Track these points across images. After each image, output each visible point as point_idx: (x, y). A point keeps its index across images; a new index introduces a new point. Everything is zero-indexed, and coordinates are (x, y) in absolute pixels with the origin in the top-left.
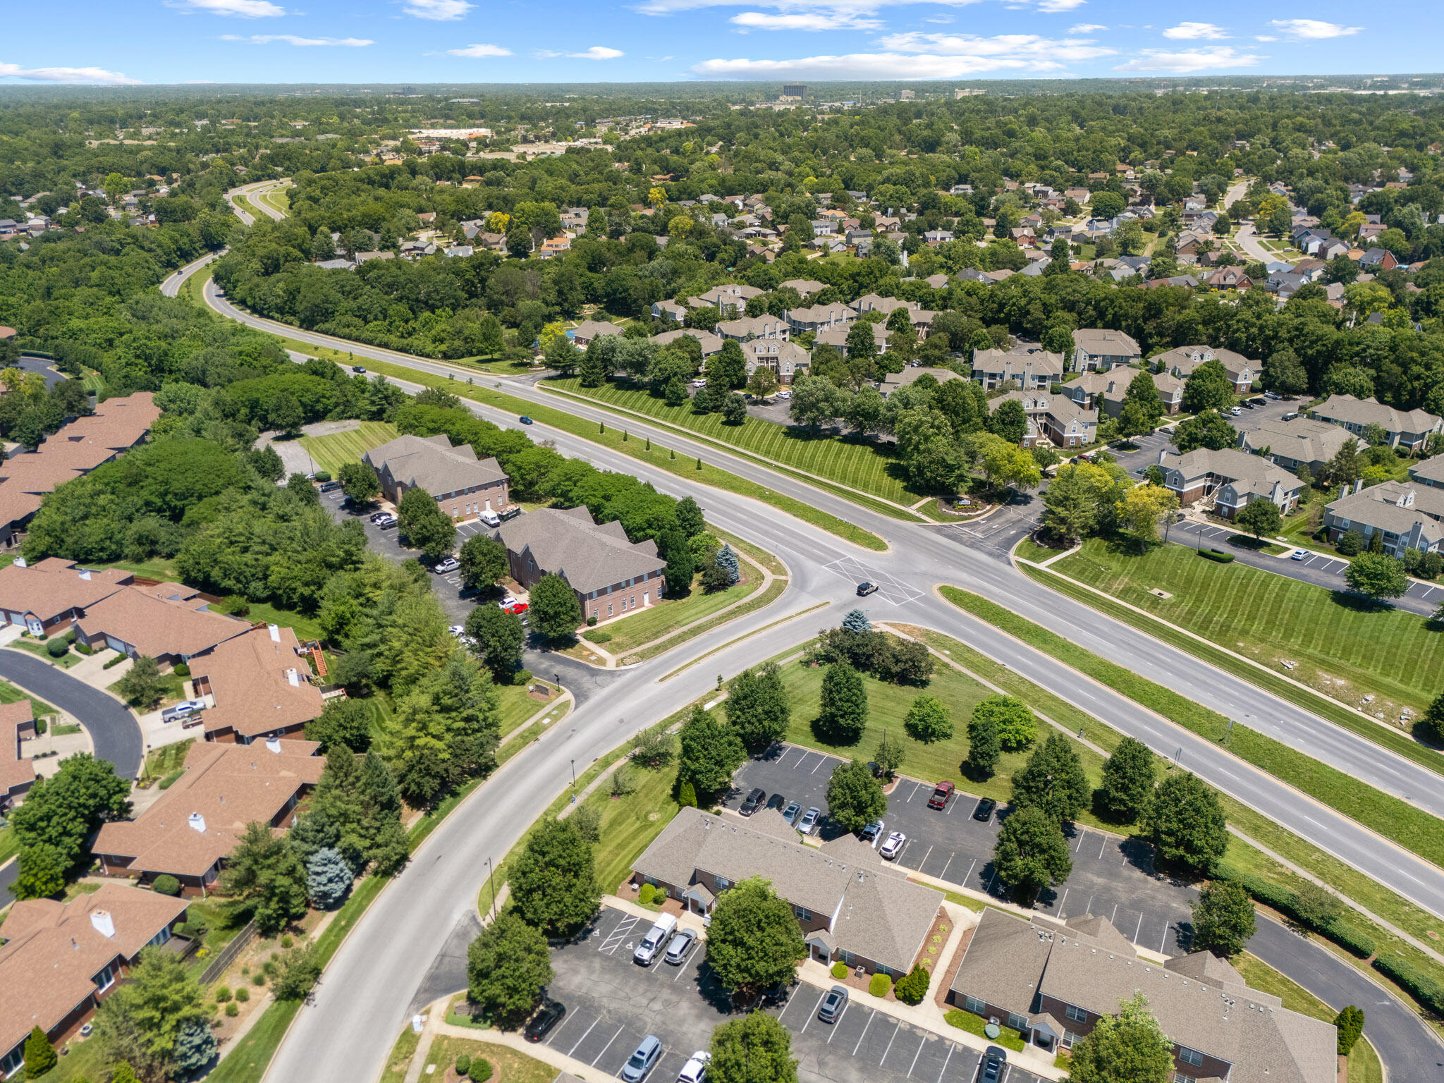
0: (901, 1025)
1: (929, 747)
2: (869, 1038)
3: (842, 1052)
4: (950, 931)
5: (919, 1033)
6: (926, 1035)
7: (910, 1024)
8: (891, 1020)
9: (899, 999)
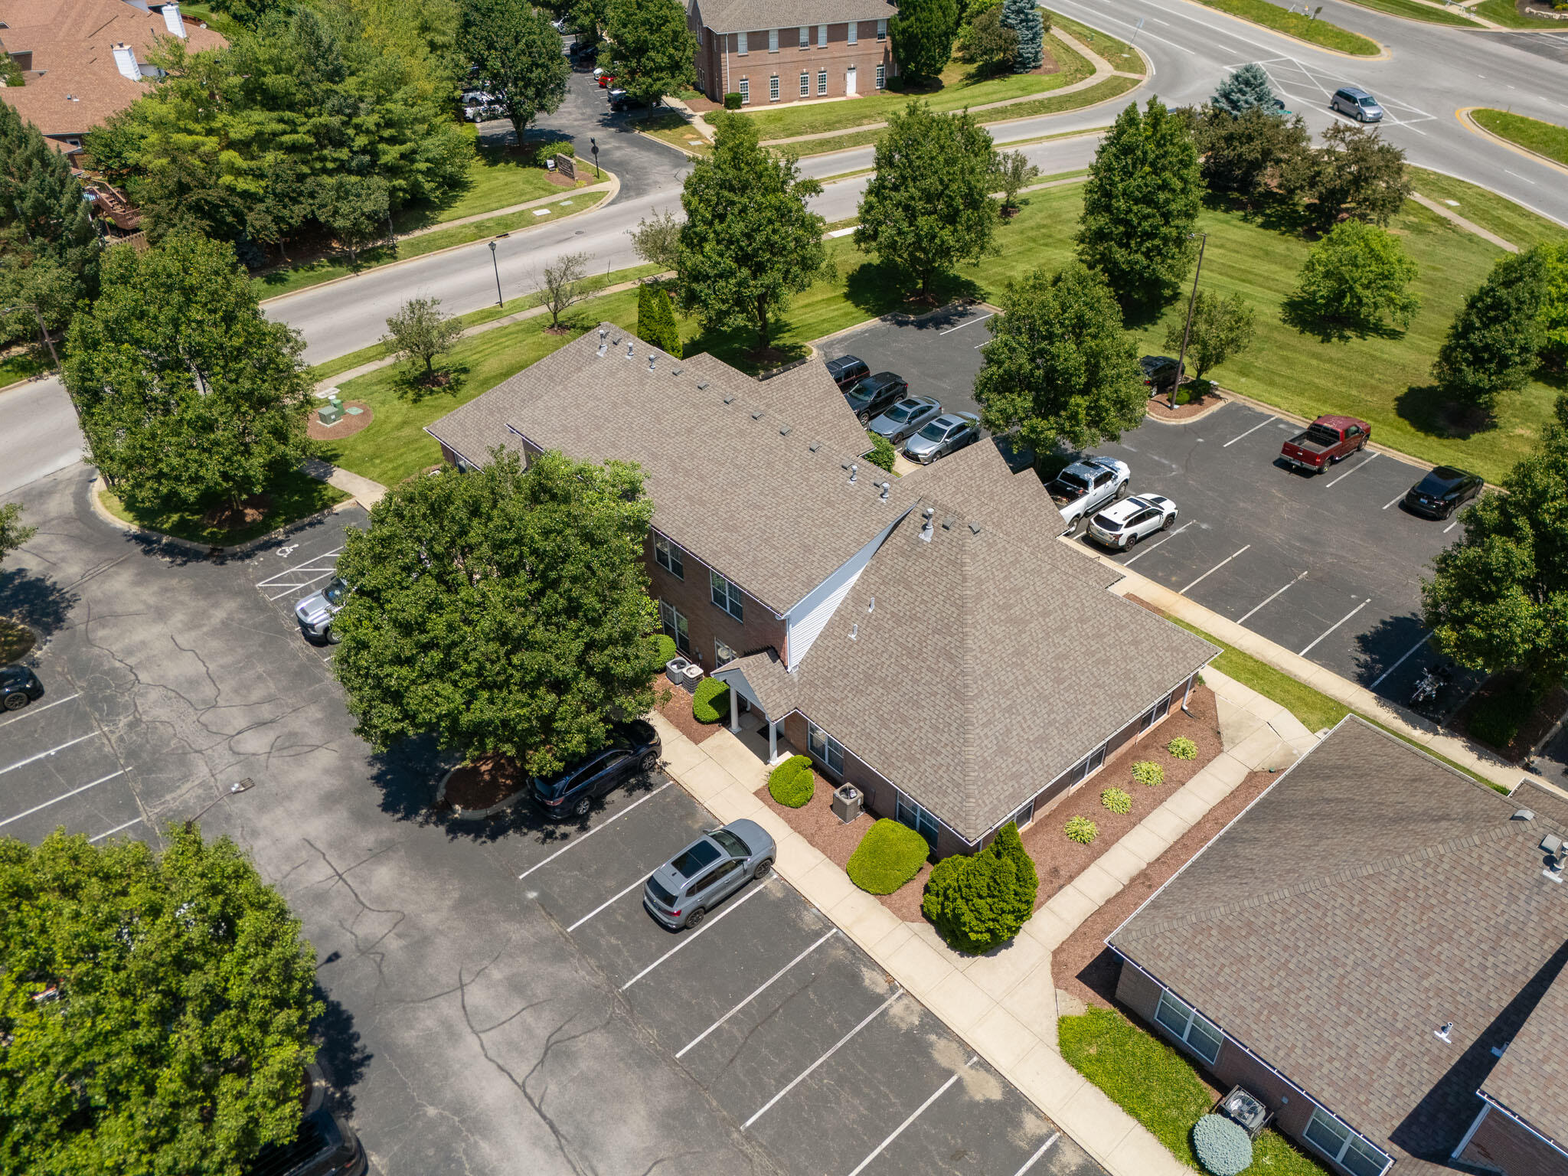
0: (896, 1007)
1: (1334, 349)
2: (762, 1016)
3: (646, 1035)
4: (1202, 762)
5: (943, 1053)
6: (964, 1070)
7: (927, 1014)
8: (869, 977)
9: (927, 916)
